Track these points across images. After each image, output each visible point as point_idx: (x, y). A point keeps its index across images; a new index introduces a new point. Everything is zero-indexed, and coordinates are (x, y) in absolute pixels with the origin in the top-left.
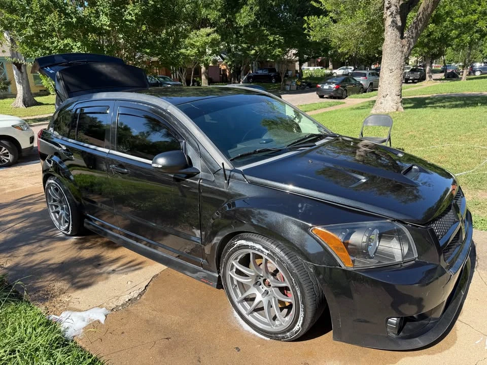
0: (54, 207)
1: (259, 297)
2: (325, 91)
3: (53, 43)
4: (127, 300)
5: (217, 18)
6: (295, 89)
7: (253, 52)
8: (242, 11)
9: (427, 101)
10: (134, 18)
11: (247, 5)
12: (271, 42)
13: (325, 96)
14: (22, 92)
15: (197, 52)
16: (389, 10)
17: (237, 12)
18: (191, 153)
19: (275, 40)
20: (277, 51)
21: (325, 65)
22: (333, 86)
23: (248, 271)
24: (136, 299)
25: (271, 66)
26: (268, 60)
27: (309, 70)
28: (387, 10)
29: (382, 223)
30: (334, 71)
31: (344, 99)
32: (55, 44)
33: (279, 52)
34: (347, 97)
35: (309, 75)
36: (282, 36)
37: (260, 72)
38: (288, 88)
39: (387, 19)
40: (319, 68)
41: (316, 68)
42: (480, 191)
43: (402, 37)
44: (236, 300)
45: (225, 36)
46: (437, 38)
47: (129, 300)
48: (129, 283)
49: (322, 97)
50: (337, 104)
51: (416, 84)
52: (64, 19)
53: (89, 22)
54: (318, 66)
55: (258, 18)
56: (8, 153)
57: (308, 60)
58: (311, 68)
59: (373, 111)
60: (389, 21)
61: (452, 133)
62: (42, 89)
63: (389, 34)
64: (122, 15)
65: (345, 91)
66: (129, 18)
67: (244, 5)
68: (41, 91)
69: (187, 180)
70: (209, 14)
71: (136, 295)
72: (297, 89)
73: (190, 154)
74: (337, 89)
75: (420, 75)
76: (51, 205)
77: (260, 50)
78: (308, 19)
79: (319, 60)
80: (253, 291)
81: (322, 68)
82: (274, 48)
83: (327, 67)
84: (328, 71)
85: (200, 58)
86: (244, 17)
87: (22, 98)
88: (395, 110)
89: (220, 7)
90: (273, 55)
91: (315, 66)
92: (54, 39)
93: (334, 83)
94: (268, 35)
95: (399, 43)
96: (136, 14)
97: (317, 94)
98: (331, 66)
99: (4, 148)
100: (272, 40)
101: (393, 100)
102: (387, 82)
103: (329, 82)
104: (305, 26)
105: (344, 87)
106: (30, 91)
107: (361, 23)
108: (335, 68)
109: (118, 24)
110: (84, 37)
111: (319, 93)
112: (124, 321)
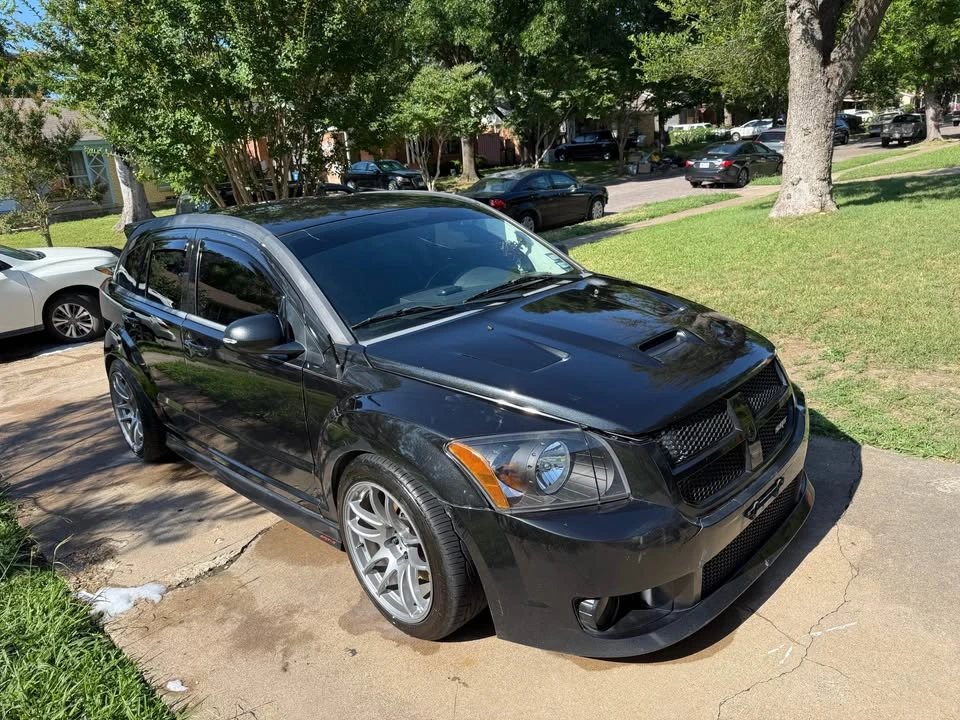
0: (124, 412)
1: (393, 565)
2: (704, 174)
3: (156, 118)
4: (206, 569)
5: (485, 43)
6: (648, 170)
7: (559, 103)
8: (533, 27)
9: (908, 185)
10: (295, 65)
11: (542, 14)
12: (593, 83)
13: (703, 183)
14: (131, 202)
15: (447, 111)
16: (795, 11)
17: (522, 29)
18: (292, 317)
19: (599, 79)
20: (606, 99)
21: (716, 119)
22: (719, 162)
23: (372, 518)
24: (222, 568)
25: (603, 128)
26: (589, 116)
27: (681, 129)
28: (791, 11)
29: (563, 433)
30: (734, 130)
31: (741, 187)
32: (160, 121)
33: (610, 100)
34: (747, 182)
35: (681, 141)
36: (614, 70)
37: (580, 140)
38: (632, 169)
39: (793, 29)
40: (703, 124)
41: (696, 125)
42: (918, 372)
43: (826, 62)
44: (361, 569)
45: (501, 76)
46: (946, 52)
47: (210, 570)
48: (219, 541)
49: (696, 185)
50: (721, 199)
51: (906, 149)
52: (168, 77)
53: (216, 78)
54: (700, 122)
55: (565, 37)
56: (88, 316)
57: (675, 110)
58: (686, 127)
59: (773, 214)
60: (796, 32)
61: (916, 255)
62: (169, 194)
63: (797, 58)
64: (273, 61)
65: (744, 172)
66: (288, 64)
67: (536, 14)
68: (168, 198)
69: (286, 363)
70: (468, 37)
71: (223, 562)
72: (652, 170)
73: (290, 319)
74: (727, 168)
75: (915, 129)
76: (120, 409)
77: (573, 99)
78: (638, 41)
79: (703, 110)
80: (384, 553)
81: (708, 126)
82: (600, 93)
83: (719, 121)
84: (719, 131)
85: (454, 122)
86: (537, 38)
87: (131, 215)
88: (817, 210)
89: (489, 22)
90: (598, 108)
91: (694, 122)
92: (159, 111)
93: (720, 156)
94: (586, 69)
95: (819, 75)
96: (299, 57)
97: (688, 179)
98: (728, 121)
99: (82, 309)
100: (594, 77)
101: (812, 190)
102: (799, 155)
103: (711, 155)
104: (634, 54)
105: (741, 163)
106: (145, 200)
107: (751, 39)
108: (736, 123)
109: (268, 76)
110: (206, 105)
111: (690, 177)
112: (190, 603)
